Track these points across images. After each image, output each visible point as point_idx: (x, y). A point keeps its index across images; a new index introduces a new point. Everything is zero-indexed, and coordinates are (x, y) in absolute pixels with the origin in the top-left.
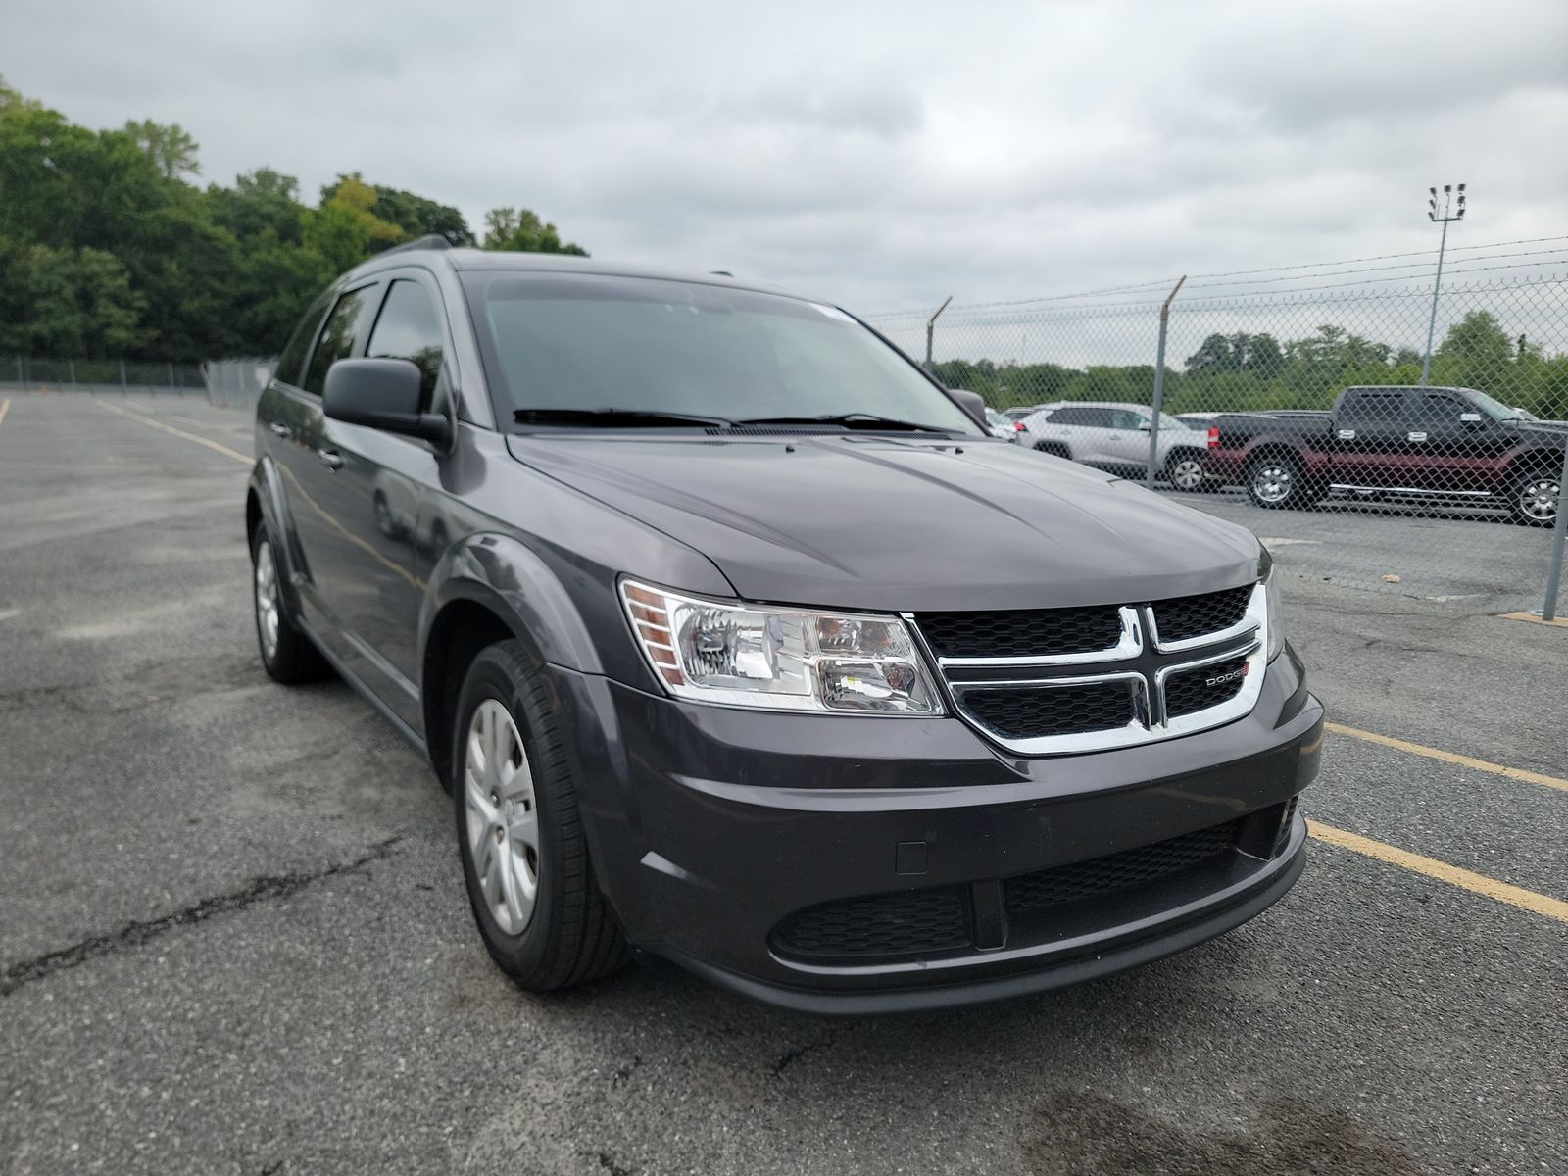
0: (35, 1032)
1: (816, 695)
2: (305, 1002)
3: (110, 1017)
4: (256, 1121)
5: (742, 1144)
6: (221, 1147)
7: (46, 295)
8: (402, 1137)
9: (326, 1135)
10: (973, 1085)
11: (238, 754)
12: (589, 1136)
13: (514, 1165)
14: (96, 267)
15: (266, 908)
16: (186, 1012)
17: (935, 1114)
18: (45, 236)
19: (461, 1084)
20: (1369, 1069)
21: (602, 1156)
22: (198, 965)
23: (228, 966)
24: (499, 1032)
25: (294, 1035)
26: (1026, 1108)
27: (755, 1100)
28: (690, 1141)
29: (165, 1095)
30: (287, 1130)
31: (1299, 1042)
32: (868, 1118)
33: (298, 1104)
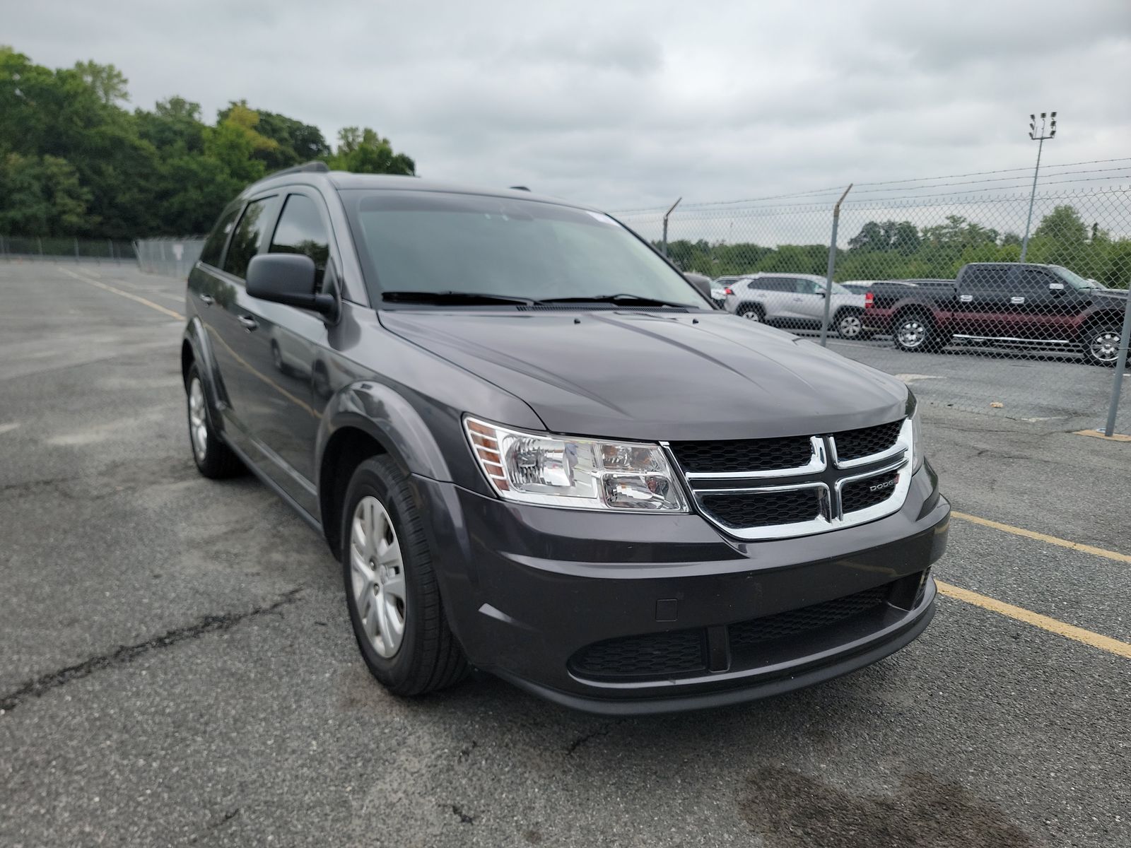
0: (62, 722)
1: (601, 498)
2: (245, 702)
3: (112, 712)
4: (218, 782)
5: (548, 800)
6: (196, 799)
7: (21, 190)
8: (318, 793)
9: (266, 791)
10: (704, 762)
11: (183, 529)
12: (444, 794)
13: (395, 812)
14: (55, 169)
15: (212, 637)
16: (164, 708)
17: (679, 782)
18: (17, 147)
19: (355, 758)
20: (976, 754)
21: (454, 807)
22: (169, 676)
23: (190, 677)
24: (378, 724)
25: (239, 724)
26: (741, 778)
27: (556, 771)
28: (513, 798)
29: (155, 765)
30: (240, 788)
31: (928, 735)
32: (633, 784)
33: (246, 770)
